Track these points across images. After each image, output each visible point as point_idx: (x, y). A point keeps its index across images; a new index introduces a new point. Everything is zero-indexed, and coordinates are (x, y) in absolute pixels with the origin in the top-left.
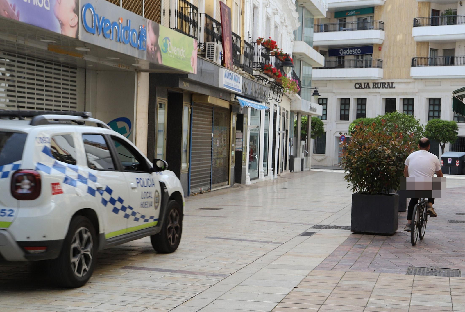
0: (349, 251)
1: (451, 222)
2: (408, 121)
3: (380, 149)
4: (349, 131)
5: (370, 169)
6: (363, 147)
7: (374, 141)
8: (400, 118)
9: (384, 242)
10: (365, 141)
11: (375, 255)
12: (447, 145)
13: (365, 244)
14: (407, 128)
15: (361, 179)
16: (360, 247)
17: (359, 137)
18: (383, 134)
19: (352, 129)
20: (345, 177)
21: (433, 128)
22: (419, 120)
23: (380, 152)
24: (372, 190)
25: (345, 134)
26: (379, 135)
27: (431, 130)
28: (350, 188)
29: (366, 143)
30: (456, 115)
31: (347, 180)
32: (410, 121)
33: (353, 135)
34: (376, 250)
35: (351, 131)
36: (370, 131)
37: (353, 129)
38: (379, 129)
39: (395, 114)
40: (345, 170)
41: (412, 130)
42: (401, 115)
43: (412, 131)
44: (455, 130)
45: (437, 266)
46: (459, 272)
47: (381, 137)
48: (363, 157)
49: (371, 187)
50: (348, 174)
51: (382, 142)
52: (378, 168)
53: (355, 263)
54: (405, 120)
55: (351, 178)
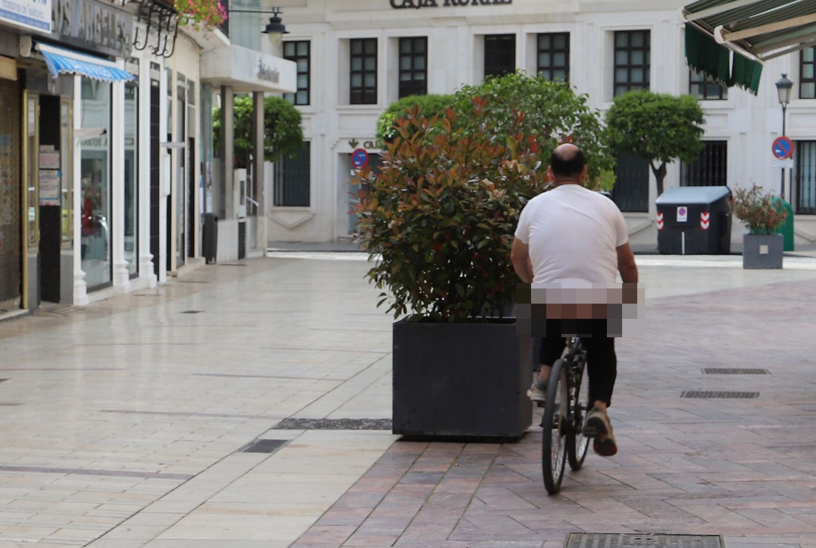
0: (389, 492)
1: (692, 395)
2: (553, 101)
3: (471, 187)
4: (379, 136)
5: (444, 245)
6: (420, 181)
7: (453, 163)
8: (529, 92)
9: (492, 463)
10: (426, 163)
11: (467, 501)
12: (674, 168)
13: (435, 470)
14: (550, 120)
15: (417, 276)
16: (422, 478)
17: (408, 153)
18: (479, 141)
19: (388, 128)
20: (369, 273)
21: (630, 117)
22: (585, 97)
23: (473, 195)
24: (452, 310)
25: (368, 145)
26: (469, 145)
27: (623, 126)
28: (386, 306)
29: (429, 170)
30: (696, 78)
31: (376, 281)
32: (558, 101)
33: (390, 146)
34: (468, 486)
35: (384, 135)
36: (438, 132)
37: (391, 129)
38: (468, 126)
39: (512, 81)
40: (369, 253)
41: (566, 127)
42: (531, 82)
43: (566, 130)
44: (694, 123)
45: (654, 527)
46: (718, 543)
47: (474, 149)
48: (421, 211)
49: (450, 299)
50: (379, 265)
51: (478, 164)
52: (469, 242)
53: (408, 526)
54: (545, 98)
55: (386, 275)
